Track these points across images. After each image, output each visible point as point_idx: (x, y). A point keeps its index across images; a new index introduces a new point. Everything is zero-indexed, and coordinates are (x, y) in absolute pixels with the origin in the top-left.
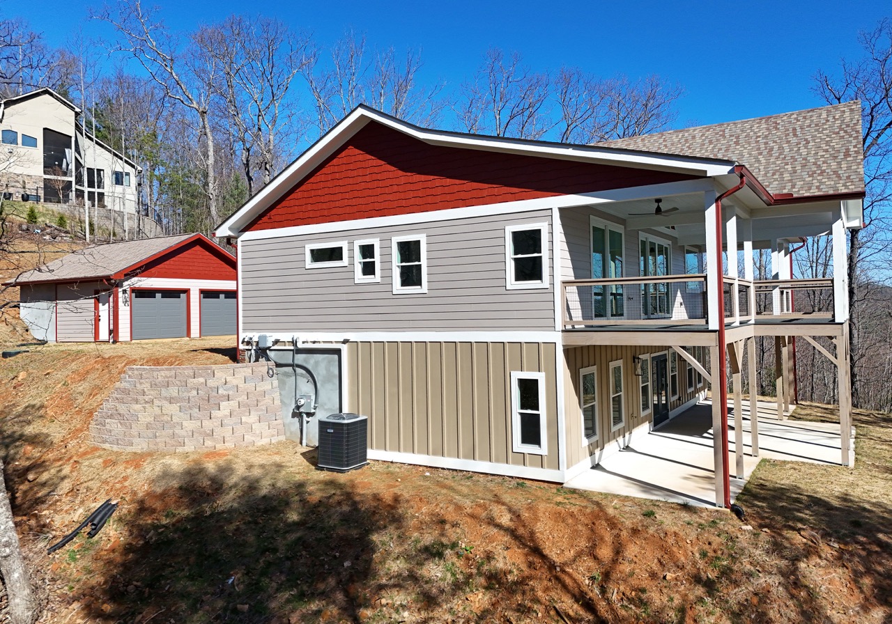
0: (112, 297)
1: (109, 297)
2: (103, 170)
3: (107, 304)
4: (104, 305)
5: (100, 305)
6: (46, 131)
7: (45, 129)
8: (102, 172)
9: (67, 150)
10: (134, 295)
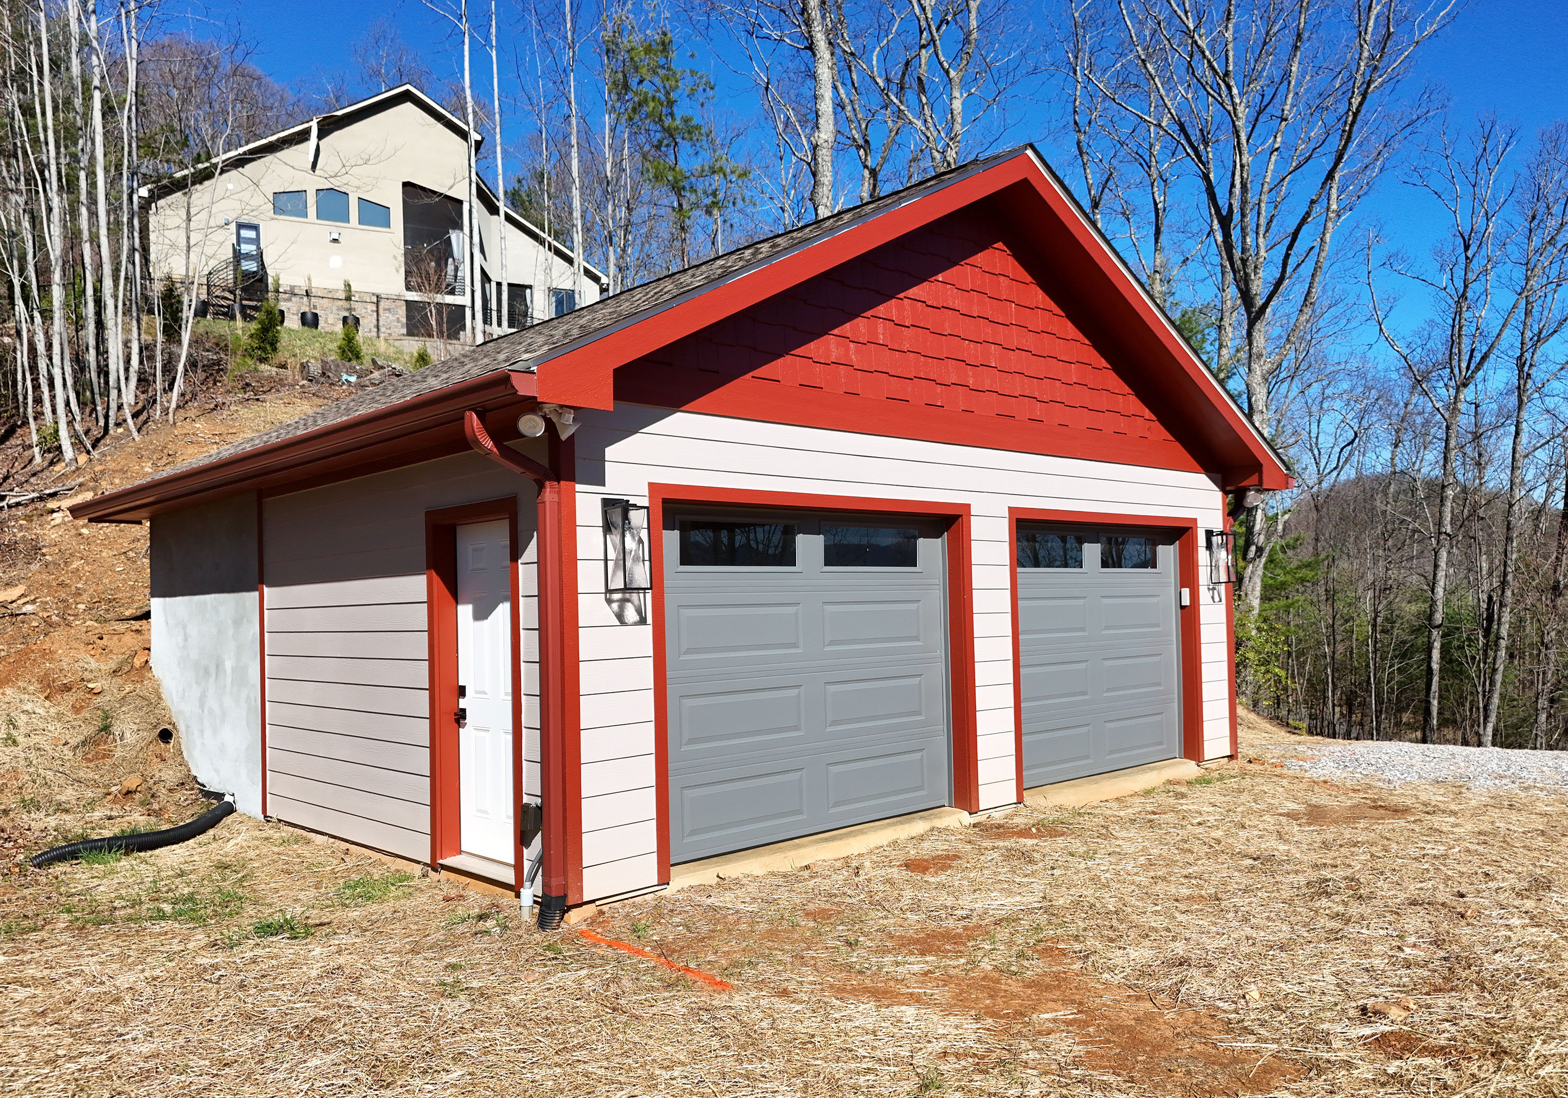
0: (531, 553)
1: (515, 555)
2: (530, 287)
3: (504, 609)
4: (481, 614)
5: (465, 611)
6: (409, 188)
7: (406, 185)
8: (528, 291)
9: (454, 236)
10: (672, 540)
